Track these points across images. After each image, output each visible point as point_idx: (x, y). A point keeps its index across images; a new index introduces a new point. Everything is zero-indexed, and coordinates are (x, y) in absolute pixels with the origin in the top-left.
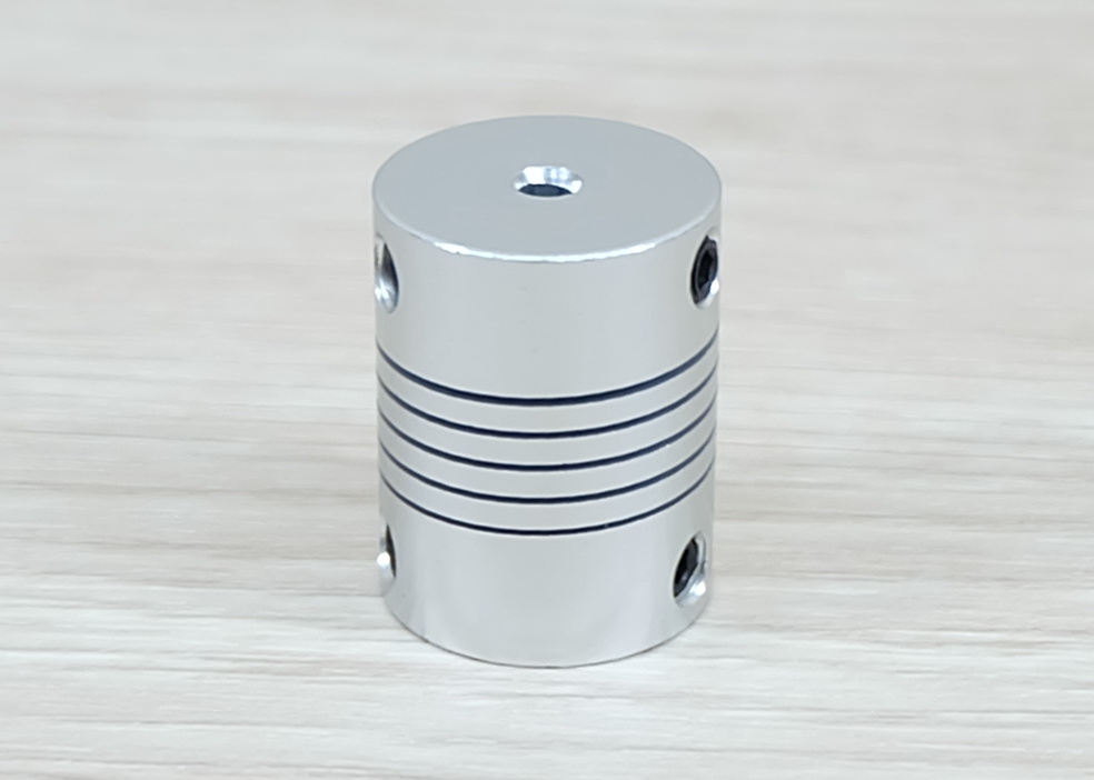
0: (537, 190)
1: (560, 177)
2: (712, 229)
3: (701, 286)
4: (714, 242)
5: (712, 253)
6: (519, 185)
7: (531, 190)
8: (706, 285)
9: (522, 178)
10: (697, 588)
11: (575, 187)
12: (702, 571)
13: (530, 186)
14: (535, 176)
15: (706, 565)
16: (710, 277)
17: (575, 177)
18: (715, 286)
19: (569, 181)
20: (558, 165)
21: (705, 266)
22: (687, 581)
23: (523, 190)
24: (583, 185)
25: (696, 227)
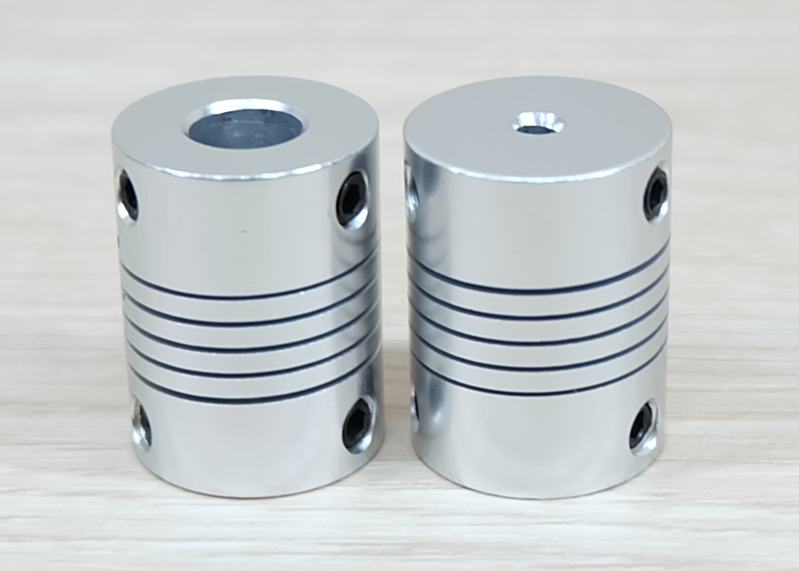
0: (531, 130)
1: (548, 120)
2: (662, 162)
3: (652, 207)
4: (664, 173)
5: (662, 182)
6: (516, 127)
7: (526, 130)
8: (658, 206)
9: (517, 121)
10: (649, 443)
11: (558, 128)
12: (655, 429)
13: (525, 127)
14: (528, 119)
15: (658, 425)
16: (661, 200)
17: (558, 120)
18: (664, 208)
19: (553, 125)
20: (546, 111)
21: (656, 192)
22: (643, 436)
23: (520, 130)
24: (565, 126)
25: (648, 159)
